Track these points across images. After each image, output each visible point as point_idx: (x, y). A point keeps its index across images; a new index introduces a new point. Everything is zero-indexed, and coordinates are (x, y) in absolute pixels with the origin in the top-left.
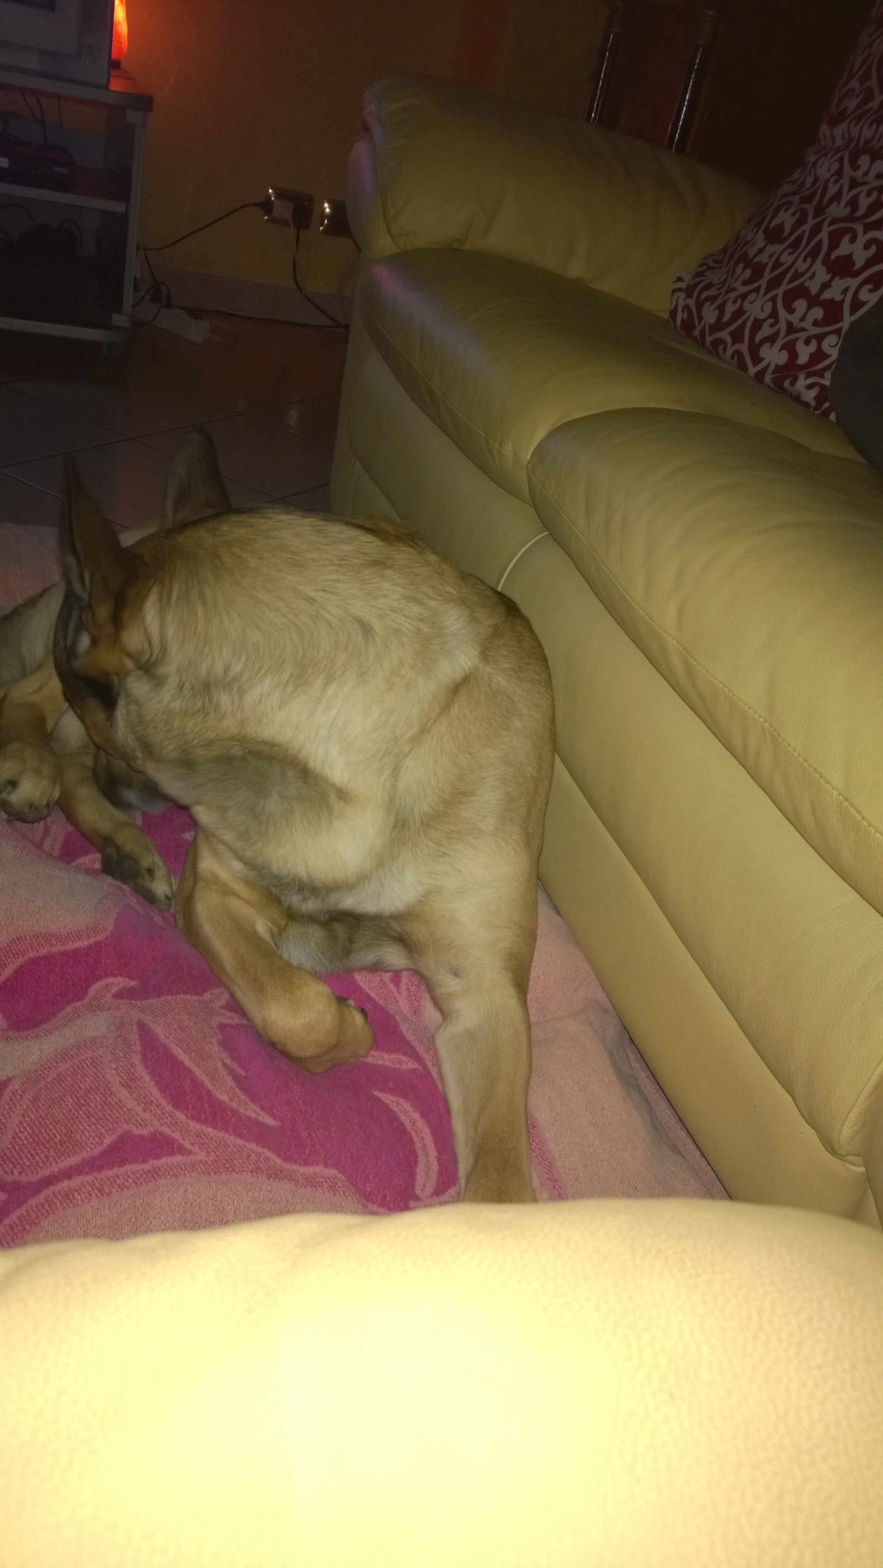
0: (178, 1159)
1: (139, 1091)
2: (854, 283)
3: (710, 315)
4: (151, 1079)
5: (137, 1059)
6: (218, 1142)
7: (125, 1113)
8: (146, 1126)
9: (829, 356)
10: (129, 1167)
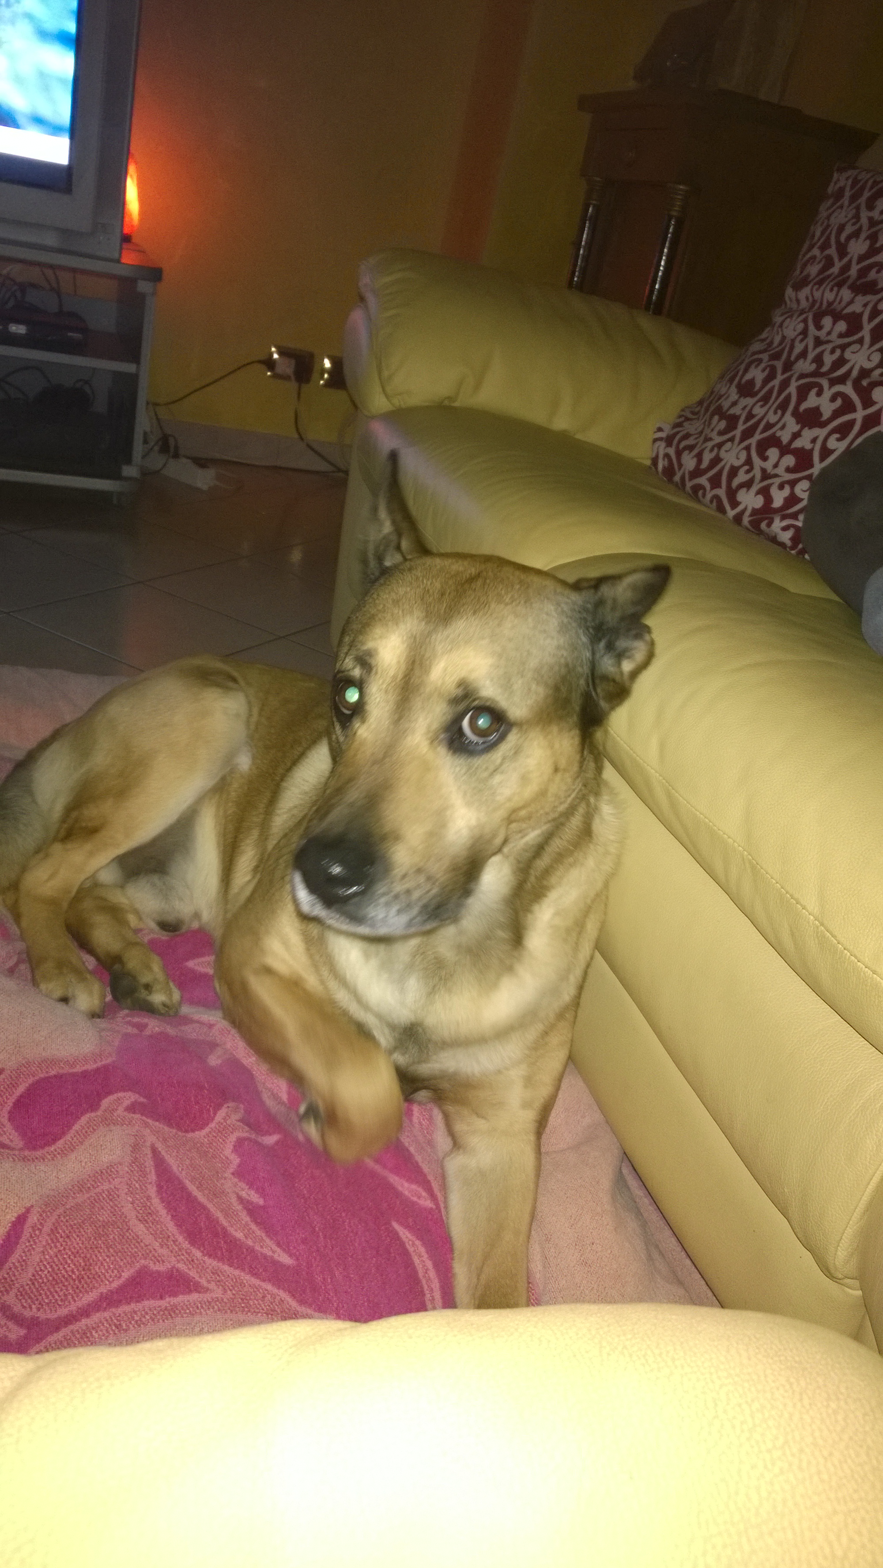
0: (195, 1296)
1: (155, 1226)
2: (822, 433)
3: (689, 462)
4: (167, 1213)
5: (152, 1191)
6: (234, 1280)
7: (142, 1248)
8: (163, 1262)
9: (801, 500)
10: (146, 1303)
